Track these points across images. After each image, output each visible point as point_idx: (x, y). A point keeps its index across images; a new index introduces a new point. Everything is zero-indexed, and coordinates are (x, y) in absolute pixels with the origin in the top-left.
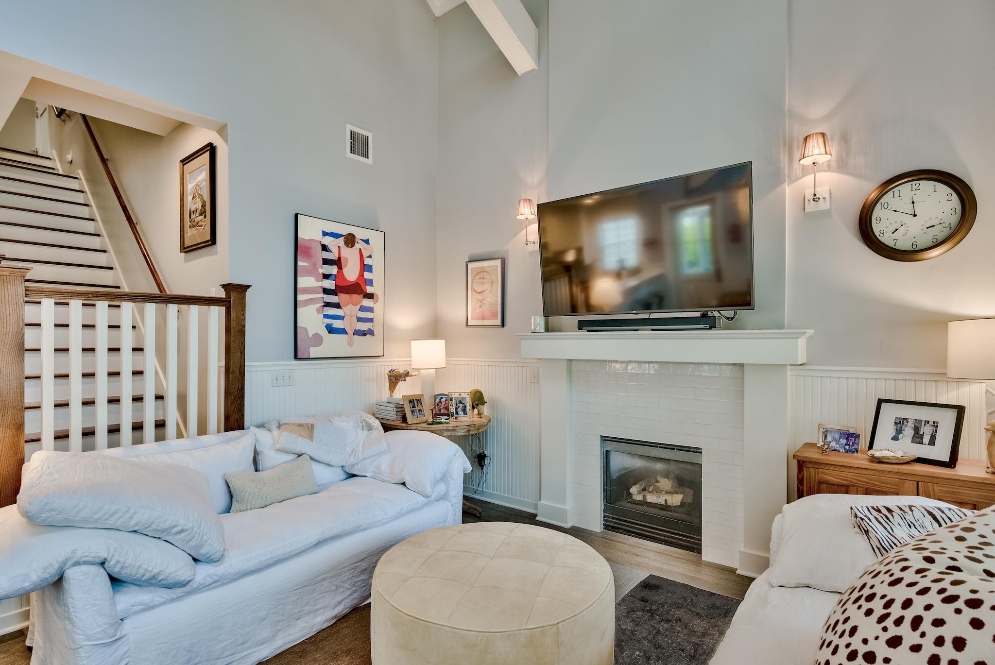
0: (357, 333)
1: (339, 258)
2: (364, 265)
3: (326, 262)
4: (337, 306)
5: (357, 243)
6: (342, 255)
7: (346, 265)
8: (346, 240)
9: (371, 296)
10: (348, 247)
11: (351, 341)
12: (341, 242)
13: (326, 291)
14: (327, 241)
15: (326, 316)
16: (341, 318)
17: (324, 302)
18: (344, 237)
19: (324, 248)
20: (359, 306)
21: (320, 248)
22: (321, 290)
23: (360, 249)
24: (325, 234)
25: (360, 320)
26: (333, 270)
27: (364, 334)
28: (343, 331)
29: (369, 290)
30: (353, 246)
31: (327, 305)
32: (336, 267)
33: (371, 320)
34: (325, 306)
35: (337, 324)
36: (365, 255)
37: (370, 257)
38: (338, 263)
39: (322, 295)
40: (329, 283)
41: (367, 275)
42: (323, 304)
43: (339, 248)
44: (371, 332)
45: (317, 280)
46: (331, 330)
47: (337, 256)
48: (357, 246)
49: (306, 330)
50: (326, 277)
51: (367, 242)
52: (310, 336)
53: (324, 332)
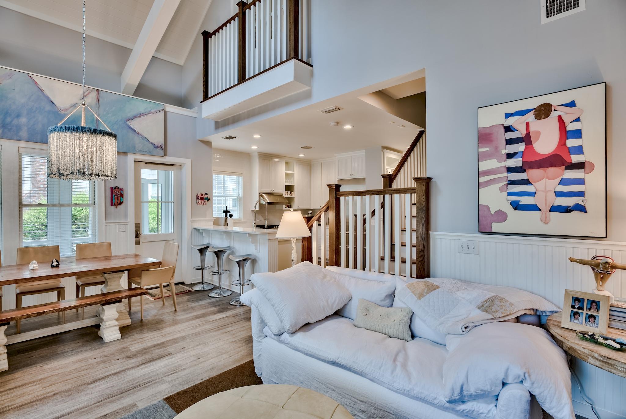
0: (554, 209)
1: (528, 134)
2: (567, 132)
3: (509, 142)
4: (527, 182)
5: (555, 110)
6: (532, 129)
7: (537, 138)
8: (537, 113)
9: (581, 166)
10: (540, 118)
11: (546, 218)
12: (530, 117)
13: (510, 170)
14: (510, 122)
15: (510, 194)
16: (533, 194)
17: (509, 181)
18: (534, 110)
19: (508, 129)
20: (559, 180)
21: (503, 130)
22: (505, 169)
23: (560, 117)
24: (508, 116)
25: (559, 194)
26: (521, 147)
27: (567, 210)
28: (535, 208)
29: (575, 158)
30: (547, 116)
31: (512, 182)
32: (524, 143)
33: (581, 194)
34: (509, 184)
35: (525, 200)
36: (567, 119)
37: (578, 120)
38: (527, 139)
39: (506, 174)
40: (515, 162)
41: (571, 143)
42: (507, 183)
43: (527, 124)
44: (581, 208)
45: (499, 161)
46: (516, 206)
47: (524, 132)
48: (554, 115)
49: (488, 208)
50: (510, 156)
51: (572, 104)
52: (493, 212)
53: (509, 210)
